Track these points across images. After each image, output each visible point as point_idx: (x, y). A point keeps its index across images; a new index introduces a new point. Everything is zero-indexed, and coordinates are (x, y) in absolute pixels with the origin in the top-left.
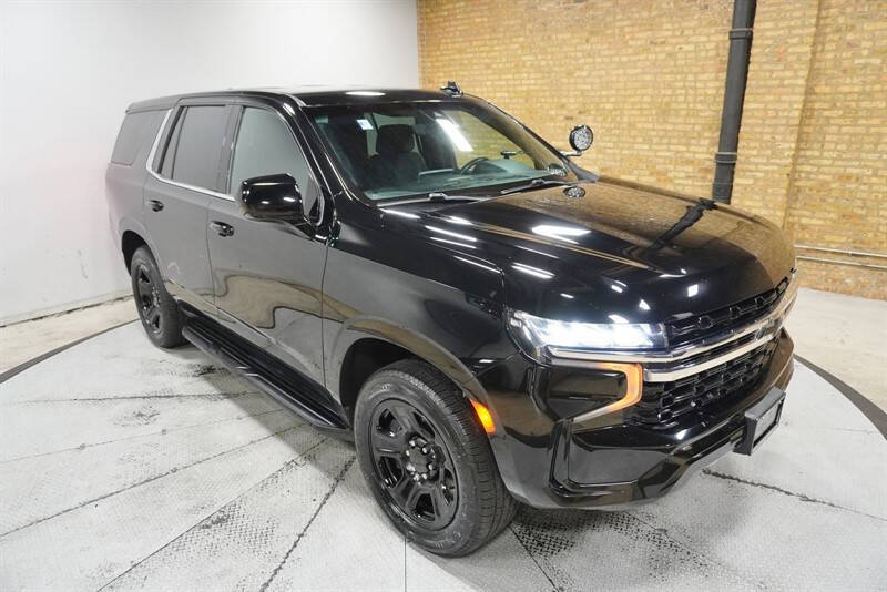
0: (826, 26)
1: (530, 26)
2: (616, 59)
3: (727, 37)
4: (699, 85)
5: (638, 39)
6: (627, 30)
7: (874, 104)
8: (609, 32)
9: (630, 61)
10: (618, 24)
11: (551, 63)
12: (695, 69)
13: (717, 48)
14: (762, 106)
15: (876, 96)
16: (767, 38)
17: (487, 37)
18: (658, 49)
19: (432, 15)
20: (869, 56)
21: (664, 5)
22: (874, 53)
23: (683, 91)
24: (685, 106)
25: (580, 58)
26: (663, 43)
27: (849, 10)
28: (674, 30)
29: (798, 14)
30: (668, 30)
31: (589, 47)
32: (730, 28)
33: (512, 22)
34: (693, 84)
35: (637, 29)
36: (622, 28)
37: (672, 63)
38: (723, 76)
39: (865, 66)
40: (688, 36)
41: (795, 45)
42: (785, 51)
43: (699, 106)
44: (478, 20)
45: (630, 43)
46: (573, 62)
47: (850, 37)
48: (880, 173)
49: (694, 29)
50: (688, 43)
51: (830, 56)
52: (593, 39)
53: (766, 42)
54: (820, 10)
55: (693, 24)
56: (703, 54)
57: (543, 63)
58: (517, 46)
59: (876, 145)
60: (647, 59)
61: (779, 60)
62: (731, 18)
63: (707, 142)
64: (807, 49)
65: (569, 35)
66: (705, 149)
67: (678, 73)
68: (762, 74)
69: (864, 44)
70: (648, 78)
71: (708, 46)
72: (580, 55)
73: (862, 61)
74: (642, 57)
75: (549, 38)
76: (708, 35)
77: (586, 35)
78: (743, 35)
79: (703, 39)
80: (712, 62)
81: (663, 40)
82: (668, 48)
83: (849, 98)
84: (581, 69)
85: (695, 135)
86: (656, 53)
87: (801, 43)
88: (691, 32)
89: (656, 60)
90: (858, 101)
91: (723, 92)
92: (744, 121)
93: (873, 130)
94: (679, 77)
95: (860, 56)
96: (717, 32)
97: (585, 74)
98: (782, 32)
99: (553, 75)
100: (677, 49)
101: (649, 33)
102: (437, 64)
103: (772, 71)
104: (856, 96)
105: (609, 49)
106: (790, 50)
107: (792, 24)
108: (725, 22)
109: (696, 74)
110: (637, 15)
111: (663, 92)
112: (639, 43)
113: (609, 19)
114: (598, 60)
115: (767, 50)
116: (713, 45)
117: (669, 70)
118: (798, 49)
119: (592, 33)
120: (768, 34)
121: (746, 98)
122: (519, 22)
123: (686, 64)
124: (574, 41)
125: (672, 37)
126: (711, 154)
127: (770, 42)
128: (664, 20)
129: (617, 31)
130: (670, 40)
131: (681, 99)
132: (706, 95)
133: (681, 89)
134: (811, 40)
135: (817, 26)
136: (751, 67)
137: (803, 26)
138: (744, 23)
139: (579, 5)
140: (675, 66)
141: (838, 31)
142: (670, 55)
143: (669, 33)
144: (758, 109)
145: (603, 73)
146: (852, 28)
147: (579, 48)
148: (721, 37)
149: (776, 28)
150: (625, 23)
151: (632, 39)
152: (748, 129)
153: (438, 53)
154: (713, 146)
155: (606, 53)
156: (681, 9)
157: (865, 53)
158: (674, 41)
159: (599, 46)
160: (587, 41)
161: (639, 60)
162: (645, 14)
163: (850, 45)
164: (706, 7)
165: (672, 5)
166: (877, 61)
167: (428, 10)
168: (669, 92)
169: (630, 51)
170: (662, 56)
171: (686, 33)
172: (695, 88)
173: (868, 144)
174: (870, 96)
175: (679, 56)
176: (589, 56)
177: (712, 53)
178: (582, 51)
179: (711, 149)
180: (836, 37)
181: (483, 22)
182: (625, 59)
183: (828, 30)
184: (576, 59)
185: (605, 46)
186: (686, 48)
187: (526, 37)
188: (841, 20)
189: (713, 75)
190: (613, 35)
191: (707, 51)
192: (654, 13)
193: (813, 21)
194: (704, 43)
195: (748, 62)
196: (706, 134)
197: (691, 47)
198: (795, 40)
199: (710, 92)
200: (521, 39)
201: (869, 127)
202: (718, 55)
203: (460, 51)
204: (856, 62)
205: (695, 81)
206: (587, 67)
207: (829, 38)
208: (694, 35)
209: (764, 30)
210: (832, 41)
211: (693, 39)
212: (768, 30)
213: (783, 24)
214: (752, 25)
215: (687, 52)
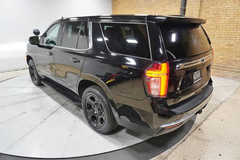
0: (203, 7)
1: (137, 6)
3: (180, 9)
7: (213, 27)
8: (154, 8)
10: (156, 6)
13: (178, 12)
15: (214, 25)
16: (189, 10)
17: (127, 8)
18: (165, 12)
19: (115, 3)
21: (167, 1)
22: (213, 14)
26: (166, 11)
27: (208, 3)
28: (169, 7)
29: (195, 4)
30: (167, 7)
31: (150, 11)
32: (180, 7)
33: (133, 5)
35: (160, 7)
36: (157, 7)
39: (211, 17)
41: (195, 12)
42: (193, 13)
44: (125, 4)
47: (208, 10)
48: (214, 44)
49: (173, 7)
50: (172, 11)
51: (203, 14)
52: (151, 9)
53: (189, 11)
54: (201, 3)
59: (214, 37)
61: (192, 15)
64: (198, 13)
65: (145, 8)
69: (211, 12)
72: (148, 13)
73: (210, 16)
74: (162, 14)
75: (141, 9)
76: (176, 9)
77: (149, 8)
78: (183, 9)
79: (175, 10)
81: (166, 10)
82: (167, 12)
83: (208, 25)
87: (196, 11)
90: (210, 26)
93: (213, 33)
95: (210, 15)
96: (178, 8)
98: (192, 8)
100: (169, 12)
101: (163, 8)
104: (209, 25)
106: (194, 13)
107: (194, 6)
110: (160, 4)
112: (161, 11)
113: (154, 4)
115: (189, 13)
116: (177, 11)
118: (196, 13)
119: (151, 8)
120: (189, 9)
122: (134, 5)
124: (147, 10)
125: (168, 9)
128: (167, 5)
134: (199, 10)
135: (200, 7)
137: (197, 7)
138: (183, 6)
139: (148, 1)
141: (205, 8)
142: (168, 14)
143: (168, 8)
146: (208, 8)
151: (159, 9)
153: (116, 12)
155: (154, 13)
156: (170, 2)
157: (211, 14)
158: (169, 10)
160: (149, 10)
162: (162, 3)
163: (208, 12)
164: (176, 2)
165: (168, 1)
166: (214, 16)
167: (114, 2)
169: (159, 12)
170: (166, 14)
171: (171, 8)
173: (212, 37)
174: (212, 25)
176: (150, 13)
180: (205, 10)
181: (126, 5)
183: (203, 8)
185: (154, 11)
188: (206, 6)
191: (176, 13)
192: (164, 3)
193: (199, 6)
194: (175, 11)
198: (195, 11)
200: (135, 9)
201: (212, 32)
203: (121, 12)
204: (209, 16)
207: (203, 10)
208: (173, 9)
209: (188, 8)
210: (204, 11)
211: (173, 10)
212: (189, 8)
213: (192, 6)
214: (186, 7)
215: (172, 13)
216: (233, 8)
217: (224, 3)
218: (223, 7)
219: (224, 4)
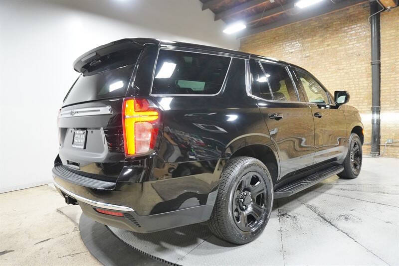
2: (324, 76)
3: (370, 64)
4: (360, 83)
5: (332, 68)
6: (327, 65)
8: (320, 67)
10: (323, 64)
12: (357, 77)
13: (366, 69)
14: (388, 88)
18: (341, 71)
21: (342, 56)
23: (353, 86)
24: (355, 91)
26: (343, 69)
28: (347, 64)
30: (344, 64)
32: (371, 61)
34: (357, 83)
35: (331, 65)
36: (325, 65)
37: (348, 76)
38: (370, 79)
40: (353, 66)
42: (395, 67)
43: (361, 91)
45: (329, 70)
50: (353, 68)
53: (387, 65)
55: (354, 61)
56: (360, 72)
60: (337, 75)
61: (393, 71)
62: (371, 58)
63: (366, 104)
66: (366, 107)
67: (350, 79)
68: (387, 76)
70: (338, 82)
71: (362, 68)
74: (335, 75)
76: (362, 65)
78: (377, 63)
79: (359, 66)
80: (365, 74)
82: (345, 71)
85: (361, 101)
86: (341, 73)
88: (354, 64)
89: (341, 75)
91: (371, 84)
92: (381, 94)
94: (351, 81)
96: (365, 64)
98: (392, 61)
100: (349, 71)
101: (337, 66)
103: (390, 75)
105: (320, 73)
106: (397, 67)
107: (396, 57)
108: (368, 59)
109: (358, 79)
110: (331, 60)
111: (345, 87)
112: (333, 70)
113: (319, 62)
115: (387, 68)
116: (364, 68)
117: (346, 78)
120: (387, 62)
121: (381, 86)
123: (353, 76)
125: (346, 66)
126: (369, 108)
127: (388, 65)
128: (342, 61)
129: (323, 66)
130: (346, 68)
131: (353, 88)
132: (364, 86)
133: (352, 85)
136: (381, 74)
138: (377, 59)
142: (346, 73)
144: (387, 89)
148: (367, 65)
149: (390, 60)
150: (326, 63)
151: (330, 68)
152: (383, 97)
154: (369, 105)
156: (349, 57)
158: (347, 68)
161: (333, 76)
162: (334, 59)
164: (359, 55)
168: (347, 86)
169: (330, 73)
170: (343, 74)
171: (352, 65)
172: (359, 84)
175: (350, 73)
179: (368, 106)
182: (327, 76)
189: (366, 79)
191: (362, 70)
192: (338, 59)
194: (360, 68)
195: (380, 73)
196: (366, 101)
197: (355, 70)
199: (365, 85)
202: (367, 71)
205: (358, 82)
209: (385, 61)
211: (355, 67)
212: (387, 60)
213: (392, 58)
214: (380, 59)
215: (353, 71)
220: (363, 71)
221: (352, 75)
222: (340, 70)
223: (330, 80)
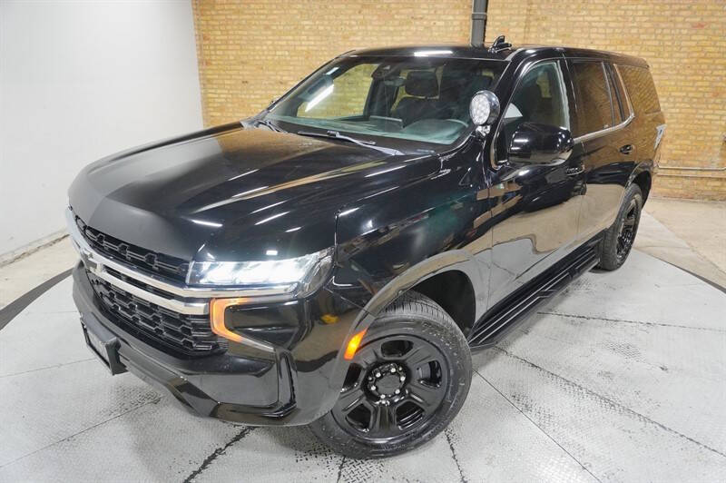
0: (532, 15)
2: (385, 28)
3: (470, 18)
5: (402, 14)
8: (379, 6)
9: (395, 31)
11: (329, 28)
13: (461, 24)
16: (497, 21)
18: (417, 23)
20: (554, 38)
25: (354, 26)
27: (543, 7)
28: (429, 10)
29: (515, 6)
30: (424, 9)
31: (361, 17)
32: (472, 12)
35: (401, 6)
36: (388, 4)
37: (429, 34)
40: (440, 15)
41: (514, 27)
42: (508, 30)
45: (396, 17)
46: (348, 28)
47: (544, 24)
49: (444, 10)
50: (439, 20)
51: (533, 36)
52: (365, 11)
53: (496, 23)
55: (443, 6)
56: (451, 29)
57: (321, 28)
58: (295, 12)
60: (409, 30)
64: (522, 30)
65: (343, 6)
69: (552, 30)
71: (455, 23)
72: (353, 23)
74: (405, 28)
75: (326, 7)
76: (454, 15)
77: (359, 7)
78: (480, 17)
79: (451, 18)
80: (457, 35)
81: (421, 16)
82: (425, 23)
84: (354, 34)
86: (417, 26)
87: (518, 26)
88: (442, 12)
89: (417, 30)
95: (550, 38)
96: (460, 14)
97: (358, 38)
98: (505, 17)
99: (330, 38)
100: (432, 23)
101: (411, 10)
102: (211, 22)
105: (379, 20)
106: (511, 30)
107: (512, 12)
108: (467, 7)
112: (403, 17)
114: (370, 28)
115: (497, 29)
116: (458, 23)
117: (427, 39)
118: (516, 30)
119: (364, 6)
120: (498, 18)
123: (439, 36)
124: (349, 12)
125: (428, 14)
127: (498, 24)
129: (385, 6)
130: (426, 17)
134: (523, 24)
135: (527, 15)
137: (519, 15)
138: (481, 9)
140: (431, 36)
141: (537, 20)
142: (426, 28)
143: (425, 12)
145: (374, 39)
146: (545, 19)
147: (352, 17)
148: (463, 18)
149: (502, 15)
151: (397, 14)
153: (213, 13)
155: (376, 23)
157: (553, 35)
158: (429, 17)
159: (370, 17)
160: (360, 12)
161: (403, 31)
163: (545, 30)
166: (560, 41)
169: (397, 23)
170: (421, 28)
171: (439, 12)
175: (434, 29)
176: (362, 24)
177: (457, 29)
178: (354, 20)
180: (536, 24)
182: (391, 29)
183: (532, 18)
184: (350, 26)
185: (376, 18)
186: (438, 23)
187: (304, 5)
188: (539, 13)
190: (381, 9)
191: (455, 26)
193: (525, 12)
194: (451, 20)
195: (484, 37)
197: (442, 23)
198: (515, 23)
202: (462, 30)
203: (238, 12)
206: (360, 33)
207: (532, 24)
208: (444, 14)
209: (494, 15)
210: (534, 26)
211: (443, 17)
212: (498, 15)
213: (507, 12)
214: (486, 11)
215: (439, 27)
216: (604, 24)
217: (583, 9)
218: (581, 19)
219: (584, 13)
220: (456, 29)
221: (437, 34)
222: (416, 19)
223: (395, 38)
